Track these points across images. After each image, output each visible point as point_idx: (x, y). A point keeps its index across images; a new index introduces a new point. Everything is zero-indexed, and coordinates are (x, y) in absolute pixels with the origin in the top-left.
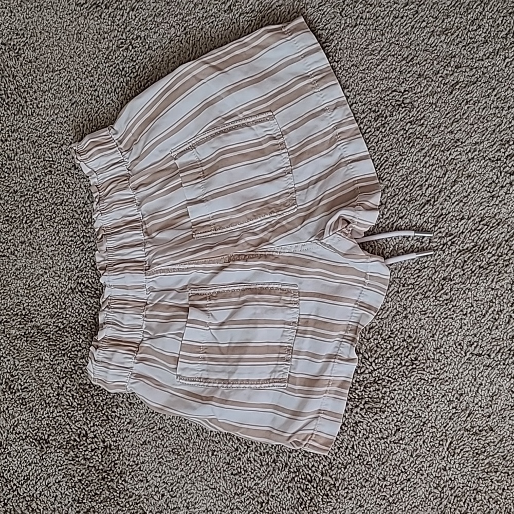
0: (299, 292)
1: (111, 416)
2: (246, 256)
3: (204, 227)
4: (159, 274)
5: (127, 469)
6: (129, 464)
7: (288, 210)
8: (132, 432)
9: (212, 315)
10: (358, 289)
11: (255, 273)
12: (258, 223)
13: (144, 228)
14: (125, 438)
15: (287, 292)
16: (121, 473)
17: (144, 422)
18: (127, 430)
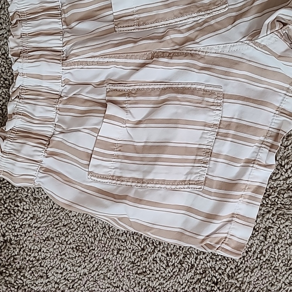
0: (224, 95)
1: (14, 210)
2: (170, 53)
3: (127, 21)
4: (76, 67)
5: (27, 264)
6: (29, 260)
7: (218, 9)
8: (35, 227)
9: (130, 112)
10: (281, 96)
11: (178, 71)
12: (183, 22)
13: (63, 16)
14: (27, 233)
15: (211, 94)
16: (20, 268)
17: (49, 218)
18: (29, 225)
